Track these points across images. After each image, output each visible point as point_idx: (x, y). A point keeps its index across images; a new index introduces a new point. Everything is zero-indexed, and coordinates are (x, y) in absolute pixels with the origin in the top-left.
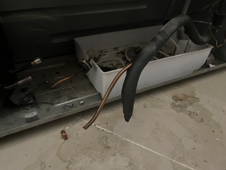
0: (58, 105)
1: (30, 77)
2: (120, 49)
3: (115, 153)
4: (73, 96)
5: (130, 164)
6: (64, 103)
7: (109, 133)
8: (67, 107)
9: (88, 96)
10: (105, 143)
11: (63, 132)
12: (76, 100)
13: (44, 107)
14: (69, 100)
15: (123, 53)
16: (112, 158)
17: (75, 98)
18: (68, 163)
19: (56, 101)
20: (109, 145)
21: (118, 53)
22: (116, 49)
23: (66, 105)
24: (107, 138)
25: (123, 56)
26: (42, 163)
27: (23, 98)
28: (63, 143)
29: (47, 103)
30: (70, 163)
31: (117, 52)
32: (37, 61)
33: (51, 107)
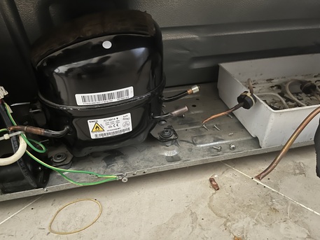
0: (201, 146)
1: (186, 108)
2: (276, 82)
3: (286, 219)
4: (220, 138)
5: (309, 237)
6: (208, 145)
7: (273, 192)
8: (213, 150)
9: (239, 140)
10: (270, 203)
11: (211, 180)
12: (224, 142)
13: (185, 146)
14: (214, 141)
15: (279, 87)
16: (283, 225)
17: (222, 140)
18: (225, 220)
19: (199, 141)
20: (277, 208)
21: (272, 87)
22: (269, 80)
23: (211, 148)
24: (272, 198)
25: (280, 91)
26: (192, 213)
27: (163, 132)
28: (213, 194)
29: (188, 142)
30: (228, 220)
31: (271, 85)
32: (196, 89)
33: (194, 147)
